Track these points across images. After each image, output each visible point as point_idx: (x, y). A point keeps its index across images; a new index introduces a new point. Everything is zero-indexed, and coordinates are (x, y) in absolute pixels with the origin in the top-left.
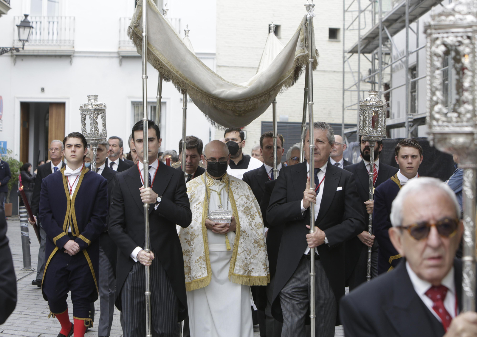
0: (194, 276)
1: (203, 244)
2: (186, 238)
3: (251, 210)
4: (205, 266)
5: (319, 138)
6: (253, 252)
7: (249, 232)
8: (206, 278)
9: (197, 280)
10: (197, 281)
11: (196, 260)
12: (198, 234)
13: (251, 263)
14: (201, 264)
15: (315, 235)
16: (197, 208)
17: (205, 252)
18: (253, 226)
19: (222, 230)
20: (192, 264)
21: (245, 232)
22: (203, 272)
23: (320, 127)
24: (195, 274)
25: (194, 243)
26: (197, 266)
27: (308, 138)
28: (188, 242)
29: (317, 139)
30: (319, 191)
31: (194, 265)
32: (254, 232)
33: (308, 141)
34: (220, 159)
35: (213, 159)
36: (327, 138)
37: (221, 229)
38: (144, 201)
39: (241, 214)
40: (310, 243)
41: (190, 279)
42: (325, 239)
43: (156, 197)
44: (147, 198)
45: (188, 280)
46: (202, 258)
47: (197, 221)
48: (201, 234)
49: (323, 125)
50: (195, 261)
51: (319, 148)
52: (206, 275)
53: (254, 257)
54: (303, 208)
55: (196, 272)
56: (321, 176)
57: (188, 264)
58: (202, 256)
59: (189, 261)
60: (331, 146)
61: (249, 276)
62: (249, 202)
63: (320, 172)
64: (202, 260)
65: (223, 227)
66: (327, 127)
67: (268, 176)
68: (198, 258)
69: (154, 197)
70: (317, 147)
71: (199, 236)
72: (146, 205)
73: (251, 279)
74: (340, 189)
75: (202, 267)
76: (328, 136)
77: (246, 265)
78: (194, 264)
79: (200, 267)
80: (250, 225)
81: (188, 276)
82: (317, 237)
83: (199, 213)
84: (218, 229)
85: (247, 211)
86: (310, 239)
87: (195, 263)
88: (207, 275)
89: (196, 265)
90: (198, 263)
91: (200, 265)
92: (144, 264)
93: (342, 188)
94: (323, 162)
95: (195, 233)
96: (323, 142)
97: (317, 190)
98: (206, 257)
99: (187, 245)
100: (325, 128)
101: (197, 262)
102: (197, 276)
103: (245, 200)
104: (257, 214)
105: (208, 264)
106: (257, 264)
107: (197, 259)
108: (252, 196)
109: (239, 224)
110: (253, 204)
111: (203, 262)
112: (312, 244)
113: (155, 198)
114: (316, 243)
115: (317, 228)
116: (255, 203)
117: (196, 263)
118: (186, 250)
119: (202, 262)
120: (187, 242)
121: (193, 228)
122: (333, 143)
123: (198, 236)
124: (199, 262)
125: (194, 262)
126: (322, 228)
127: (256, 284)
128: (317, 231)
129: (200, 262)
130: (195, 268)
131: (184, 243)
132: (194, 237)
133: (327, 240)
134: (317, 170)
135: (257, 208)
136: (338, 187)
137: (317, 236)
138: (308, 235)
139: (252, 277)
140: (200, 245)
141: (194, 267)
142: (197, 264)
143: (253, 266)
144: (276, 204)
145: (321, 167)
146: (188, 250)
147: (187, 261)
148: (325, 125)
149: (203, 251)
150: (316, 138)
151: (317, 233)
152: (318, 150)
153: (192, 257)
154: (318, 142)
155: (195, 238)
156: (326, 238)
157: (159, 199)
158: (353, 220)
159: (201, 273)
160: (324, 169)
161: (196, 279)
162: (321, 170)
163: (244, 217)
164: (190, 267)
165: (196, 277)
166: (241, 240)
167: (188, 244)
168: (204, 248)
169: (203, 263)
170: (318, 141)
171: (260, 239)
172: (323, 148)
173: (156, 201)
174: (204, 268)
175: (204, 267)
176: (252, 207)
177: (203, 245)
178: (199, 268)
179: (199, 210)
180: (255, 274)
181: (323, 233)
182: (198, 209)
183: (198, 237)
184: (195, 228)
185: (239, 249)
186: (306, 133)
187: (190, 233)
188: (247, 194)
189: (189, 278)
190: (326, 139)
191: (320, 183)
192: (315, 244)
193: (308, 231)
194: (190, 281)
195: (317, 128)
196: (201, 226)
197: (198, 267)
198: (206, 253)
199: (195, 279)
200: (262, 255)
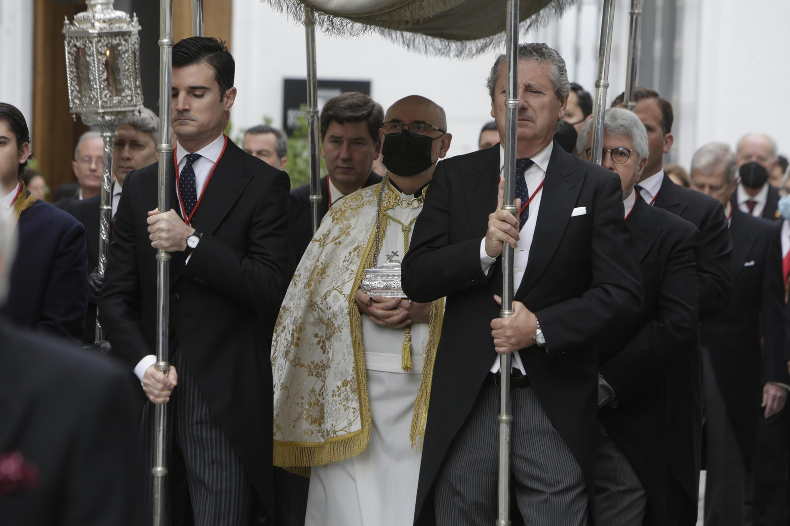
0: (329, 429)
1: (352, 349)
2: (317, 334)
4: (355, 405)
5: (530, 82)
8: (357, 434)
9: (336, 439)
10: (337, 442)
11: (336, 389)
12: (340, 324)
14: (347, 399)
15: (511, 322)
16: (350, 261)
17: (356, 369)
19: (389, 317)
20: (327, 399)
22: (352, 420)
23: (534, 55)
24: (332, 425)
25: (332, 347)
26: (338, 403)
27: (504, 82)
28: (321, 344)
29: (526, 84)
30: (527, 218)
31: (330, 401)
33: (504, 92)
36: (552, 82)
37: (387, 313)
38: (154, 244)
40: (500, 340)
41: (323, 436)
42: (536, 332)
43: (185, 236)
45: (318, 438)
46: (349, 386)
47: (340, 292)
48: (347, 324)
49: (541, 49)
50: (333, 391)
51: (531, 107)
52: (357, 426)
54: (486, 255)
55: (334, 418)
56: (534, 180)
57: (319, 399)
58: (349, 379)
59: (321, 389)
60: (560, 103)
63: (532, 169)
64: (348, 388)
65: (394, 308)
66: (550, 56)
68: (340, 384)
69: (179, 236)
70: (526, 104)
71: (342, 329)
72: (163, 256)
74: (579, 211)
75: (348, 407)
76: (554, 76)
78: (330, 399)
79: (344, 405)
81: (318, 428)
82: (517, 327)
83: (349, 272)
84: (380, 312)
86: (500, 330)
87: (333, 396)
88: (360, 428)
89: (336, 402)
90: (339, 396)
91: (345, 403)
92: (151, 398)
93: (586, 209)
94: (540, 141)
95: (334, 322)
96: (540, 92)
97: (523, 215)
98: (358, 382)
99: (319, 351)
100: (546, 56)
101: (337, 393)
102: (337, 429)
105: (362, 399)
107: (338, 387)
111: (352, 396)
112: (504, 344)
113: (181, 239)
114: (513, 340)
115: (518, 305)
117: (334, 398)
118: (315, 362)
119: (349, 393)
120: (319, 343)
121: (330, 308)
122: (565, 94)
123: (340, 328)
124: (342, 395)
125: (331, 393)
126: (531, 307)
128: (519, 314)
129: (345, 393)
130: (334, 409)
131: (313, 344)
132: (332, 331)
133: (541, 335)
134: (525, 164)
136: (576, 207)
137: (515, 324)
138: (495, 322)
140: (345, 351)
141: (330, 406)
142: (336, 398)
144: (424, 248)
145: (535, 155)
146: (320, 364)
147: (318, 392)
148: (544, 50)
149: (352, 368)
150: (524, 82)
151: (517, 317)
152: (530, 112)
153: (328, 381)
154: (528, 93)
155: (334, 333)
156: (539, 331)
157: (193, 242)
158: (610, 289)
159: (345, 423)
160: (542, 160)
161: (335, 435)
162: (533, 163)
164: (323, 405)
165: (335, 432)
167: (322, 348)
168: (353, 359)
169: (350, 397)
170: (528, 89)
172: (543, 107)
173: (185, 246)
174: (353, 410)
175: (353, 406)
177: (352, 352)
178: (343, 408)
179: (351, 265)
181: (533, 319)
182: (351, 263)
183: (341, 332)
184: (335, 308)
186: (499, 72)
187: (326, 322)
189: (320, 434)
190: (549, 85)
191: (530, 195)
192: (510, 344)
193: (497, 311)
194: (322, 440)
195: (525, 58)
196: (348, 305)
197: (338, 406)
198: (357, 374)
199: (332, 435)
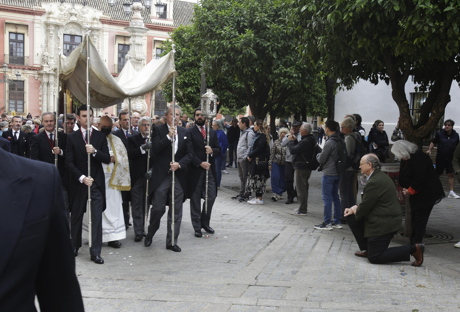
3: (123, 152)
6: (123, 174)
7: (121, 164)
13: (121, 179)
18: (124, 161)
21: (119, 164)
32: (124, 164)
34: (108, 127)
35: (105, 126)
38: (88, 152)
39: (118, 154)
43: (94, 150)
44: (91, 150)
53: (123, 176)
61: (120, 186)
62: (121, 148)
67: (125, 135)
72: (89, 154)
73: (121, 187)
77: (119, 180)
80: (122, 160)
85: (121, 153)
92: (88, 185)
103: (119, 147)
104: (126, 154)
106: (125, 180)
108: (123, 145)
109: (117, 160)
110: (124, 149)
112: (174, 169)
116: (124, 148)
127: (124, 190)
135: (125, 151)
139: (122, 186)
143: (122, 181)
152: (176, 119)
156: (179, 166)
157: (96, 151)
163: (119, 156)
166: (118, 168)
171: (127, 167)
173: (94, 152)
176: (123, 151)
180: (123, 185)
185: (116, 172)
188: (120, 144)
200: (128, 175)
